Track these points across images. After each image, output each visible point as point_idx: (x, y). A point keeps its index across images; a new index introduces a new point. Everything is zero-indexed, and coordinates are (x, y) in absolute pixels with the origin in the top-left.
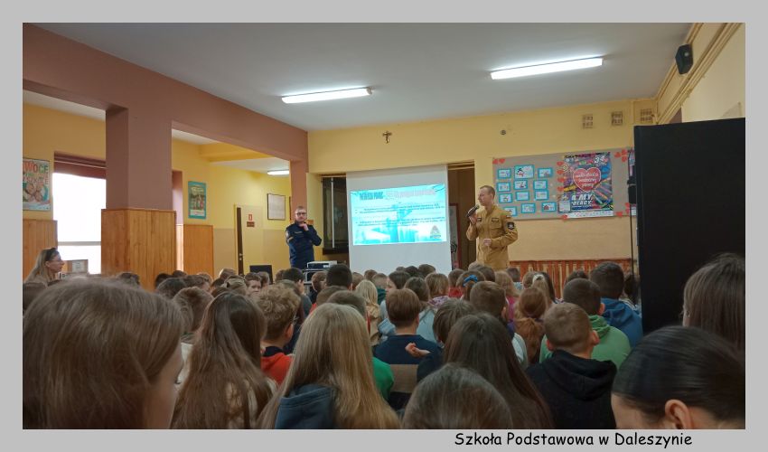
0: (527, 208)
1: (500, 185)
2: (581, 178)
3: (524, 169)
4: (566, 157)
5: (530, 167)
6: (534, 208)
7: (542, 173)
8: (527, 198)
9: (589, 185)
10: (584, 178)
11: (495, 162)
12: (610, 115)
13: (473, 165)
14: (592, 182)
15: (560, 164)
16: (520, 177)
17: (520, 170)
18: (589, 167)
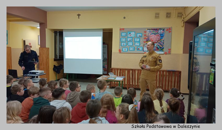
0: (131, 49)
1: (122, 39)
2: (153, 38)
3: (132, 33)
4: (148, 29)
5: (134, 32)
6: (134, 49)
7: (138, 35)
8: (132, 45)
9: (156, 41)
10: (154, 38)
11: (121, 29)
12: (166, 14)
13: (112, 30)
14: (157, 40)
15: (145, 32)
16: (130, 36)
17: (130, 33)
18: (156, 34)
